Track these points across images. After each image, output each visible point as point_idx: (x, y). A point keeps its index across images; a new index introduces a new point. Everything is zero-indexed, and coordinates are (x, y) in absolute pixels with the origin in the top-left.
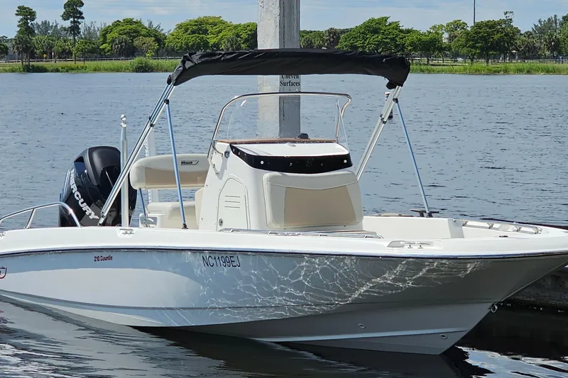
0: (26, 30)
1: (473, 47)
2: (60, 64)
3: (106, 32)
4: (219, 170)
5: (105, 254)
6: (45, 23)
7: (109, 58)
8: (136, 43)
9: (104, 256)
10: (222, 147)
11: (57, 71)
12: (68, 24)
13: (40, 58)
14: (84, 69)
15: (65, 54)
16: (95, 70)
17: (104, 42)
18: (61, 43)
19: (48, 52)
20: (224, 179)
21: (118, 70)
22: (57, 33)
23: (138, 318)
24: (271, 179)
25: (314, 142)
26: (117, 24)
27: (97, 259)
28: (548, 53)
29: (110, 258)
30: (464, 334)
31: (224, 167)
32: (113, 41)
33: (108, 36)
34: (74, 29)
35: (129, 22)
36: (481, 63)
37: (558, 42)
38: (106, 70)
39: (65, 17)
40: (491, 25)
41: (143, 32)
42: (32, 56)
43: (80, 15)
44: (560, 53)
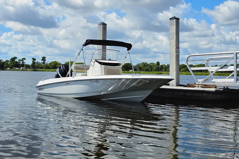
0: (34, 63)
1: (124, 68)
2: (41, 70)
3: (50, 64)
4: (93, 65)
5: (68, 83)
6: (37, 62)
7: (51, 69)
8: (57, 66)
9: (67, 83)
10: (94, 61)
11: (40, 71)
12: (43, 62)
13: (37, 69)
14: (46, 71)
15: (42, 68)
16: (48, 71)
17: (50, 66)
18: (41, 66)
19: (38, 67)
20: (94, 67)
21: (53, 71)
22: (40, 64)
23: (75, 96)
24: (104, 67)
25: (111, 60)
26: (53, 62)
27: (66, 84)
28: (139, 70)
29: (69, 83)
30: (146, 97)
31: (94, 65)
32: (52, 66)
33: (51, 64)
34: (44, 63)
35: (55, 62)
36: (126, 71)
37: (141, 68)
38: (50, 71)
39: (42, 60)
40: (128, 64)
41: (58, 64)
42: (35, 68)
43: (45, 60)
44: (141, 70)
